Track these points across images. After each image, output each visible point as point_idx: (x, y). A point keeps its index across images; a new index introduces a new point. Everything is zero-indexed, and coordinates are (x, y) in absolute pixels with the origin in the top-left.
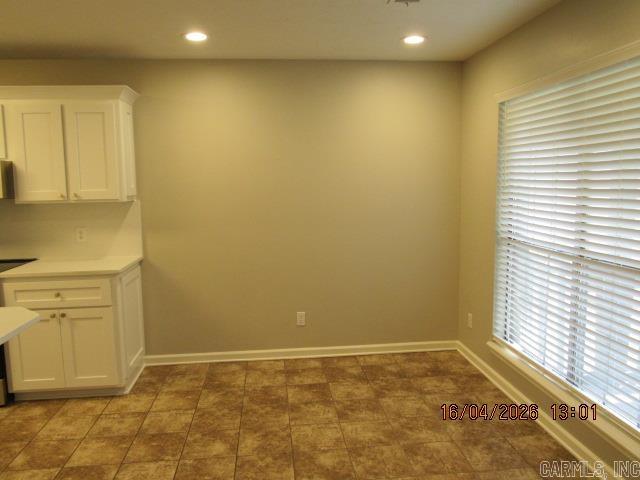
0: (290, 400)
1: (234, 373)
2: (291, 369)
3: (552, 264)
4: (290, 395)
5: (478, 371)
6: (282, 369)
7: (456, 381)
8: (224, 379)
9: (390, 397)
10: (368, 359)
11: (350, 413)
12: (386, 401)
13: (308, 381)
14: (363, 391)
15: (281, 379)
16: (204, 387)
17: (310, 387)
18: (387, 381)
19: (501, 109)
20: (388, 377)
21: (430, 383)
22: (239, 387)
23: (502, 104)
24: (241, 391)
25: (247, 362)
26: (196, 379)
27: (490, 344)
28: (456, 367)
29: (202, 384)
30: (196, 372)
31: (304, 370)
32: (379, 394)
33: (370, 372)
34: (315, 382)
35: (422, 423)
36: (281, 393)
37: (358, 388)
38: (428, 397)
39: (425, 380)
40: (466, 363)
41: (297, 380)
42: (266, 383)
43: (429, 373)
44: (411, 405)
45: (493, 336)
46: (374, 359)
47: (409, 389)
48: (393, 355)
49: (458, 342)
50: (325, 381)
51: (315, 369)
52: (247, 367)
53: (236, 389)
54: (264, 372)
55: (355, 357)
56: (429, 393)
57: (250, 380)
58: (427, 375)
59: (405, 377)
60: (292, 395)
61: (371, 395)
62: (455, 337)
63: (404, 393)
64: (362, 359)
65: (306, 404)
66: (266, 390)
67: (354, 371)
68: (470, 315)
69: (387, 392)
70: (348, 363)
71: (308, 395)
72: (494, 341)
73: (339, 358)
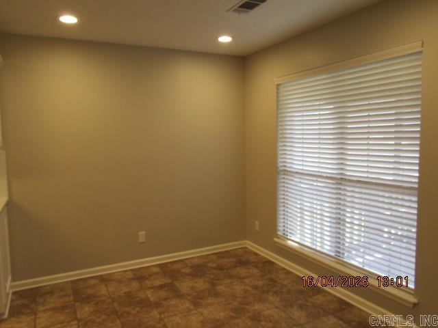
0: (152, 299)
1: (95, 286)
2: (140, 276)
3: (319, 184)
4: (149, 296)
5: (266, 258)
6: (132, 276)
7: (257, 267)
8: (90, 291)
9: (221, 285)
10: (192, 261)
11: (200, 301)
12: (221, 288)
13: (157, 283)
14: (201, 284)
15: (135, 285)
16: (75, 301)
17: (161, 287)
18: (213, 274)
19: (278, 89)
20: (213, 271)
21: (242, 271)
22: (105, 296)
23: (278, 85)
24: (109, 298)
25: (101, 275)
26: (64, 296)
27: (276, 239)
28: (252, 258)
29: (71, 299)
30: (62, 290)
31: (150, 275)
32: (213, 284)
33: (198, 269)
34: (163, 283)
35: (251, 298)
36: (141, 295)
37: (196, 282)
38: (246, 281)
39: (238, 269)
40: (256, 254)
41: (148, 283)
42: (126, 289)
43: (238, 265)
44: (238, 288)
45: (277, 235)
46: (196, 260)
47: (230, 277)
48: (207, 255)
49: (247, 241)
50: (170, 281)
51: (157, 273)
52: (104, 279)
53: (104, 298)
54: (120, 282)
55: (181, 260)
56: (244, 278)
57: (111, 290)
58: (237, 266)
59: (223, 269)
60: (151, 296)
61: (207, 286)
62: (245, 238)
63: (229, 281)
64: (187, 261)
65: (165, 300)
66: (128, 295)
67: (188, 271)
68: (257, 222)
69: (217, 282)
70: (179, 266)
71: (163, 294)
72: (279, 238)
73: (171, 263)
